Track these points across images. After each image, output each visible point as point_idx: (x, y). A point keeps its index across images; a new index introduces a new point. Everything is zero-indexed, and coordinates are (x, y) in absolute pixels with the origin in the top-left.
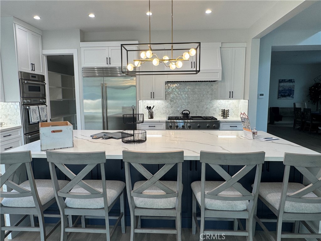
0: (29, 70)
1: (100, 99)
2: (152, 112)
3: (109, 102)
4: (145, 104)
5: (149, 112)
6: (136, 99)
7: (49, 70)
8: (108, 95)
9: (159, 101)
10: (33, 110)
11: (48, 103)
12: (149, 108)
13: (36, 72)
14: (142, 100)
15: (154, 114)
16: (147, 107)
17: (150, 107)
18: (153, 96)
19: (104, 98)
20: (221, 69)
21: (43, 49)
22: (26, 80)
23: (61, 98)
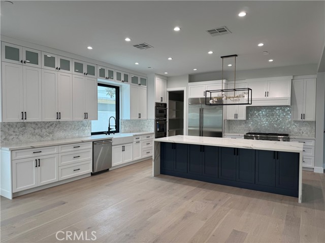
0: (159, 101)
6: (222, 118)
7: (169, 100)
8: (204, 115)
13: (163, 102)
18: (236, 117)
20: (290, 97)
21: (167, 88)
22: (158, 107)
23: (175, 117)
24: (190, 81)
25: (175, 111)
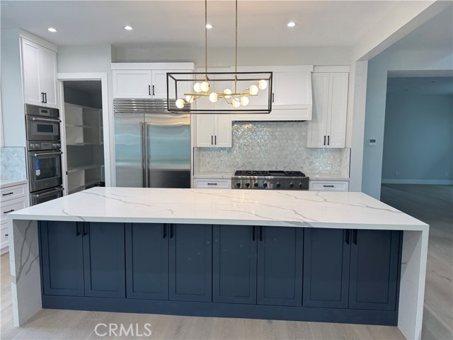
6: (190, 144)
11: (64, 148)
13: (48, 105)
18: (214, 142)
19: (145, 143)
20: (312, 104)
21: (58, 72)
22: (34, 116)
23: (82, 141)
24: (115, 60)
25: (82, 128)
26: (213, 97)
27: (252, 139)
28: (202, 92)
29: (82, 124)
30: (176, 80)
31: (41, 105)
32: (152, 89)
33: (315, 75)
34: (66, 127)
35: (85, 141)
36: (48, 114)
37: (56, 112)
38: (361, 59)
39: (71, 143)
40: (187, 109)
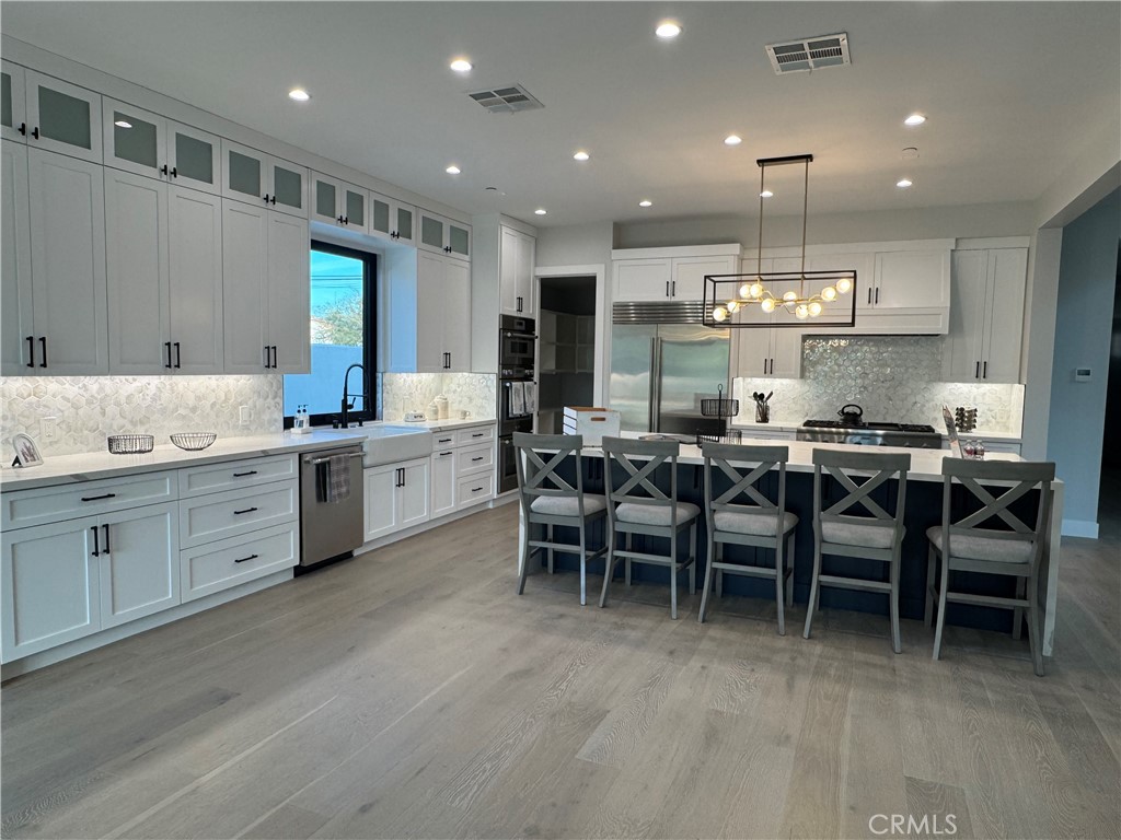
0: (512, 311)
1: (646, 371)
2: (767, 408)
3: (667, 381)
4: (750, 387)
5: (759, 405)
6: (728, 373)
7: (542, 307)
8: (666, 362)
9: (786, 381)
10: (517, 390)
11: (536, 378)
12: (759, 397)
13: (524, 314)
14: (744, 377)
15: (771, 412)
16: (755, 393)
17: (762, 396)
18: (769, 369)
19: (657, 370)
20: (949, 305)
21: (536, 265)
22: (509, 330)
23: (554, 367)
24: (618, 245)
25: (554, 347)
26: (768, 306)
27: (839, 366)
28: (752, 298)
29: (554, 340)
30: (715, 282)
31: (515, 314)
32: (671, 287)
33: (957, 254)
34: (541, 345)
35: (557, 368)
36: (523, 328)
37: (530, 323)
38: (1049, 226)
39: (543, 372)
40: (727, 324)
